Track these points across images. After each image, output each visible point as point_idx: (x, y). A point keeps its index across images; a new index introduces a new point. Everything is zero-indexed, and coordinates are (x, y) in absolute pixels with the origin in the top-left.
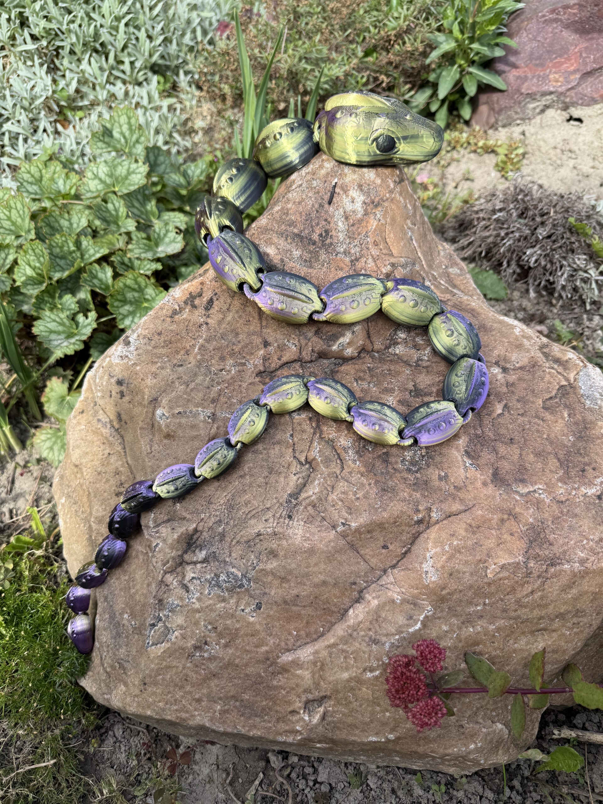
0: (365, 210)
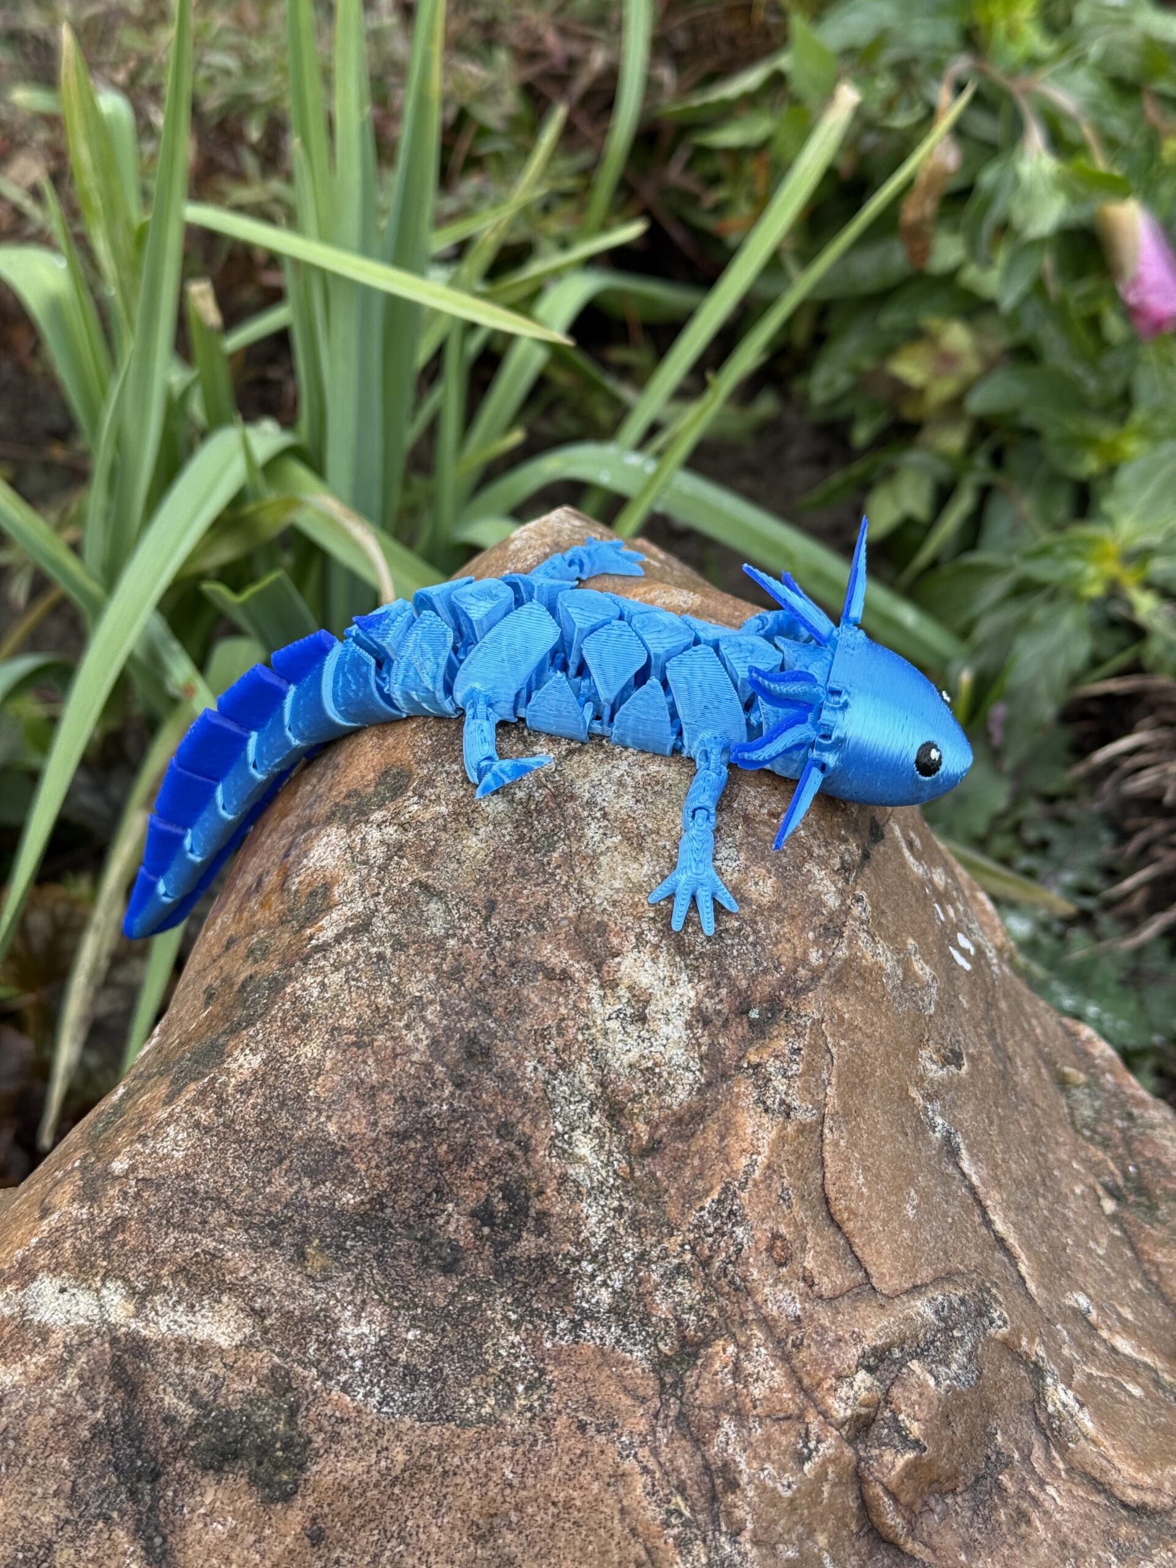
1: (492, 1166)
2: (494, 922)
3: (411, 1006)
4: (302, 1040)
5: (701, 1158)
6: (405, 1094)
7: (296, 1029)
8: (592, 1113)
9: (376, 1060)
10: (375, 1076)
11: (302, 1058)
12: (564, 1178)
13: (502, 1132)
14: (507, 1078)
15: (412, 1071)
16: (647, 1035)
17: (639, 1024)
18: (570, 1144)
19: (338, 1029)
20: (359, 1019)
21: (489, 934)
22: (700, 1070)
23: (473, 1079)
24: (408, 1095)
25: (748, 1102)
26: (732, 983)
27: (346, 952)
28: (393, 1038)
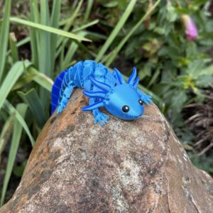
0: (144, 182)
1: (100, 208)
2: (96, 156)
3: (80, 175)
4: (58, 184)
5: (144, 204)
6: (81, 194)
7: (56, 181)
8: (121, 196)
9: (74, 187)
10: (74, 191)
11: (58, 188)
13: (102, 201)
15: (82, 189)
17: (129, 176)
18: (116, 202)
19: (65, 181)
20: (70, 178)
21: (95, 159)
22: (142, 185)
23: (95, 190)
25: (152, 191)
26: (146, 166)
27: (65, 164)
28: (77, 182)
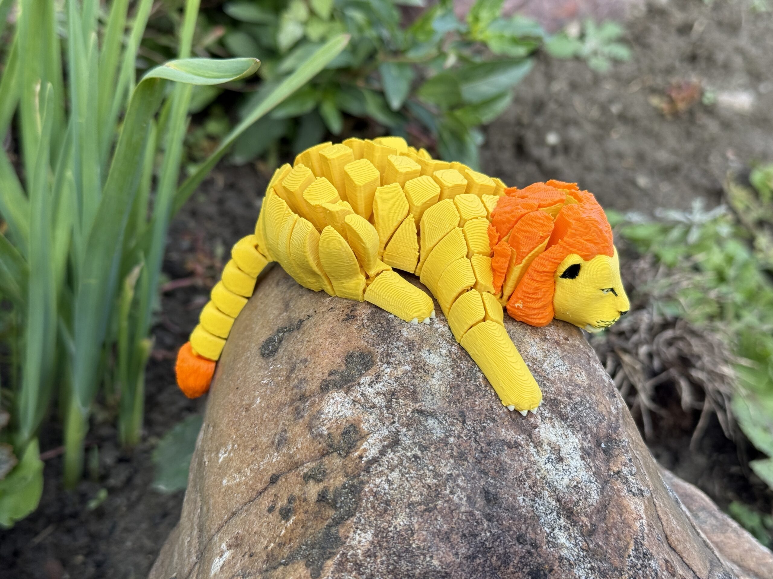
0: (597, 474)
1: (522, 562)
2: (469, 423)
3: (447, 480)
4: (393, 516)
5: (616, 529)
6: (465, 532)
7: (386, 510)
8: (559, 518)
9: (442, 517)
10: (445, 526)
11: (398, 526)
12: (561, 558)
13: (521, 541)
14: (512, 509)
15: (464, 518)
16: (567, 468)
17: (561, 463)
18: (555, 538)
19: (412, 504)
20: (422, 495)
21: (469, 430)
22: (596, 481)
23: (495, 514)
24: (466, 532)
25: (624, 492)
26: (590, 431)
27: (392, 459)
28: (447, 501)
